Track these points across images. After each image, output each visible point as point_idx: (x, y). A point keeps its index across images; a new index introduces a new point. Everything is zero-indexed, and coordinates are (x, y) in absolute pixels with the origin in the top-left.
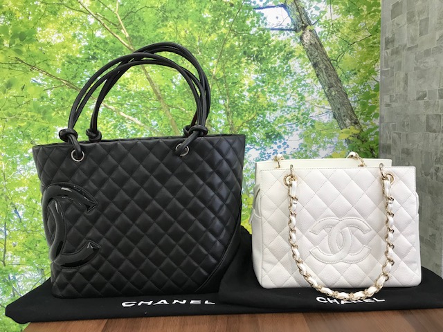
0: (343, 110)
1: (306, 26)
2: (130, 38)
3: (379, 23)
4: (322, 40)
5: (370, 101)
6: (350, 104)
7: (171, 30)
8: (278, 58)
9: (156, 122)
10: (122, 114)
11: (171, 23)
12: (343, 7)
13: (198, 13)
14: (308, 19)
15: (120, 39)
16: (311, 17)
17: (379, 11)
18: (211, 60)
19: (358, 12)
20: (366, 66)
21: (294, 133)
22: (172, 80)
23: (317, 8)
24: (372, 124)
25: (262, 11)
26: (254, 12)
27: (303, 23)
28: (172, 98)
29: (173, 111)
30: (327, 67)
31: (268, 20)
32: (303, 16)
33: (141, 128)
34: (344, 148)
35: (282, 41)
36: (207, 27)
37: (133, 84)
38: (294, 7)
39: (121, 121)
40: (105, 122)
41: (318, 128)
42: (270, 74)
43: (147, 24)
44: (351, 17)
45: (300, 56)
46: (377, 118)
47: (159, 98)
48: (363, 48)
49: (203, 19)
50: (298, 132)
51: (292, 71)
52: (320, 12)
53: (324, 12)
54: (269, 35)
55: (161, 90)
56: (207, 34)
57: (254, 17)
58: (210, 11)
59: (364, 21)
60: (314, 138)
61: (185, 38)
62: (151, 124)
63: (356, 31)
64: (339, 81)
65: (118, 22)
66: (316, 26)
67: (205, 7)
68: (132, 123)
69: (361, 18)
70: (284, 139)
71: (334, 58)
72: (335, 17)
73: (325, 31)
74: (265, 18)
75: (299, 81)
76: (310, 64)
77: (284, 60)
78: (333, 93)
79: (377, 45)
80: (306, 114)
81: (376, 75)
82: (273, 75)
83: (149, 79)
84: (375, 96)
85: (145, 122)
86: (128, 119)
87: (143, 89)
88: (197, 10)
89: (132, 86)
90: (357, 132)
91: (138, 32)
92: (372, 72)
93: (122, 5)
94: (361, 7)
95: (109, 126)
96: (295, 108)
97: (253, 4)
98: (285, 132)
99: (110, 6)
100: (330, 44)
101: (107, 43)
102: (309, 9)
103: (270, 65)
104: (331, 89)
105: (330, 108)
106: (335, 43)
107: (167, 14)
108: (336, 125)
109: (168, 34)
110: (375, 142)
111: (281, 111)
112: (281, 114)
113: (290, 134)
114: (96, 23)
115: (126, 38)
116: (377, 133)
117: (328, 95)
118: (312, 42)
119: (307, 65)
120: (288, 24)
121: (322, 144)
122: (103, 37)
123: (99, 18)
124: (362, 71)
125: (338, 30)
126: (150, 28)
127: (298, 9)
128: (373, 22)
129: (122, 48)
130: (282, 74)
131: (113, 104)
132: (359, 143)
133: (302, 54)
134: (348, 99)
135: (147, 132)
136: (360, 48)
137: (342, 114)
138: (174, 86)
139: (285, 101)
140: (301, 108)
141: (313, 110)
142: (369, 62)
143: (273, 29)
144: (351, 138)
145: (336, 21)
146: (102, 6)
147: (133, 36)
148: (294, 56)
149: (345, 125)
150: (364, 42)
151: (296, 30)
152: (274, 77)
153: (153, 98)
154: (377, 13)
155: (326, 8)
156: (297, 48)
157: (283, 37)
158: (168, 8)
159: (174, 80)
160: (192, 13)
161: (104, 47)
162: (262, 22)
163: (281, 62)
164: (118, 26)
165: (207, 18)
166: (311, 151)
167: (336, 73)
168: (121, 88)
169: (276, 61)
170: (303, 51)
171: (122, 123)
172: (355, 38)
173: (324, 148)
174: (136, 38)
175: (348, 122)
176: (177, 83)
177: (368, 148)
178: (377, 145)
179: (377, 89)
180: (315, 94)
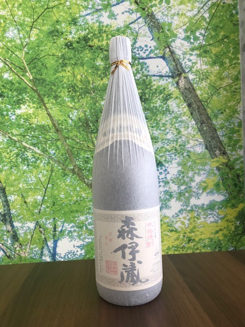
0: (213, 143)
1: (181, 74)
2: (33, 80)
3: (239, 73)
4: (195, 85)
5: (235, 135)
6: (219, 138)
7: (69, 74)
8: (159, 99)
9: (54, 152)
10: (24, 144)
11: (69, 68)
12: (210, 60)
13: (92, 61)
14: (182, 68)
15: (25, 81)
16: (185, 67)
17: (239, 64)
18: (103, 99)
19: (222, 64)
20: (230, 107)
21: (173, 162)
22: (69, 116)
23: (190, 60)
24: (238, 155)
25: (145, 61)
26: (139, 62)
27: (178, 71)
28: (68, 131)
29: (69, 142)
30: (199, 107)
31: (150, 68)
32: (179, 66)
33: (41, 157)
34: (215, 174)
35: (162, 85)
36: (99, 73)
37: (35, 118)
38: (171, 58)
39: (23, 150)
40: (9, 151)
41: (193, 158)
42: (152, 112)
43: (48, 69)
44: (217, 68)
45: (177, 98)
46: (241, 149)
47: (57, 131)
48: (227, 92)
49: (97, 66)
50: (177, 161)
51: (171, 110)
52: (193, 63)
53: (196, 63)
54: (151, 80)
55: (59, 124)
56: (100, 79)
57: (138, 65)
58: (102, 59)
59: (227, 71)
60: (190, 166)
61: (81, 81)
62: (50, 153)
63: (221, 79)
64: (209, 118)
65: (24, 67)
66: (190, 74)
67: (98, 57)
68: (32, 152)
69: (225, 69)
70: (165, 167)
71: (204, 100)
72: (204, 67)
73: (196, 78)
74: (148, 67)
75: (176, 118)
76: (185, 104)
77: (164, 101)
78: (205, 128)
79: (238, 90)
80: (183, 146)
81: (239, 114)
82: (155, 113)
83: (49, 114)
84: (238, 131)
85: (44, 151)
86: (29, 148)
87: (43, 123)
88: (91, 59)
89: (34, 120)
90: (225, 161)
91: (41, 75)
92: (235, 111)
93: (28, 53)
94: (225, 60)
95: (12, 154)
96: (173, 141)
97: (137, 56)
98: (165, 160)
99: (17, 53)
100: (200, 89)
101: (13, 83)
102: (183, 61)
103: (152, 105)
104: (204, 125)
105: (202, 141)
106: (205, 88)
107: (66, 61)
108: (208, 155)
109: (66, 78)
110: (240, 170)
111: (162, 143)
112: (162, 145)
113: (170, 163)
114: (5, 67)
115: (30, 80)
116: (242, 162)
117: (200, 130)
118: (186, 86)
119: (182, 105)
120: (167, 72)
121: (197, 171)
122: (10, 79)
123: (7, 63)
124: (227, 111)
125: (207, 78)
126: (52, 72)
127: (174, 61)
128: (234, 72)
129: (26, 88)
130: (162, 113)
131: (16, 135)
132: (227, 170)
133: (179, 96)
134: (216, 133)
135: (46, 160)
136: (225, 93)
137: (213, 146)
138: (71, 121)
139: (165, 135)
140: (179, 141)
141: (188, 143)
142: (232, 103)
143: (154, 76)
144: (220, 166)
145: (205, 71)
146: (10, 53)
147: (36, 79)
148: (172, 98)
149: (215, 155)
150: (228, 88)
151: (173, 77)
152: (155, 114)
153: (51, 131)
154: (237, 65)
155: (197, 60)
156: (175, 91)
157: (163, 82)
158: (67, 57)
159: (71, 116)
160: (87, 61)
161: (11, 87)
162: (146, 70)
163: (161, 102)
164: (24, 70)
165: (100, 65)
166: (188, 177)
167: (207, 112)
168: (24, 122)
169: (157, 101)
170: (179, 94)
171: (24, 152)
172: (221, 84)
173: (199, 174)
174: (39, 80)
175: (217, 152)
176: (73, 118)
177: (235, 174)
178: (243, 172)
179: (240, 125)
180: (190, 129)
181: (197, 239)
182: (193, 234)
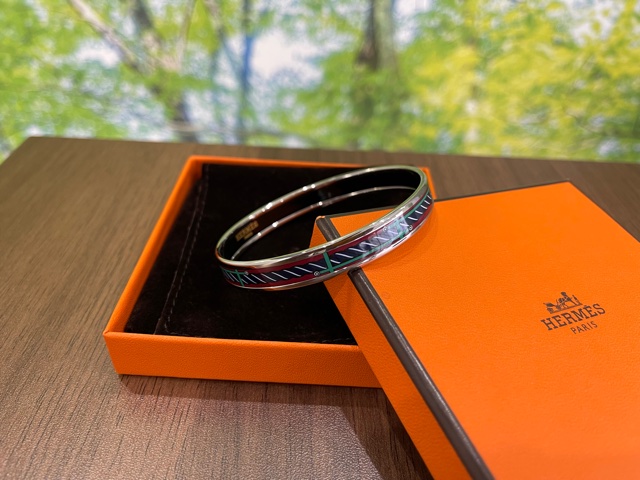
181: (615, 74)
182: (610, 61)
